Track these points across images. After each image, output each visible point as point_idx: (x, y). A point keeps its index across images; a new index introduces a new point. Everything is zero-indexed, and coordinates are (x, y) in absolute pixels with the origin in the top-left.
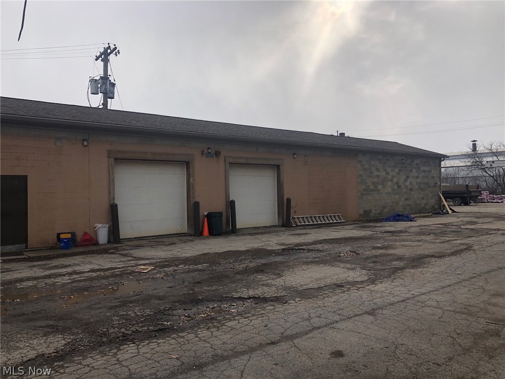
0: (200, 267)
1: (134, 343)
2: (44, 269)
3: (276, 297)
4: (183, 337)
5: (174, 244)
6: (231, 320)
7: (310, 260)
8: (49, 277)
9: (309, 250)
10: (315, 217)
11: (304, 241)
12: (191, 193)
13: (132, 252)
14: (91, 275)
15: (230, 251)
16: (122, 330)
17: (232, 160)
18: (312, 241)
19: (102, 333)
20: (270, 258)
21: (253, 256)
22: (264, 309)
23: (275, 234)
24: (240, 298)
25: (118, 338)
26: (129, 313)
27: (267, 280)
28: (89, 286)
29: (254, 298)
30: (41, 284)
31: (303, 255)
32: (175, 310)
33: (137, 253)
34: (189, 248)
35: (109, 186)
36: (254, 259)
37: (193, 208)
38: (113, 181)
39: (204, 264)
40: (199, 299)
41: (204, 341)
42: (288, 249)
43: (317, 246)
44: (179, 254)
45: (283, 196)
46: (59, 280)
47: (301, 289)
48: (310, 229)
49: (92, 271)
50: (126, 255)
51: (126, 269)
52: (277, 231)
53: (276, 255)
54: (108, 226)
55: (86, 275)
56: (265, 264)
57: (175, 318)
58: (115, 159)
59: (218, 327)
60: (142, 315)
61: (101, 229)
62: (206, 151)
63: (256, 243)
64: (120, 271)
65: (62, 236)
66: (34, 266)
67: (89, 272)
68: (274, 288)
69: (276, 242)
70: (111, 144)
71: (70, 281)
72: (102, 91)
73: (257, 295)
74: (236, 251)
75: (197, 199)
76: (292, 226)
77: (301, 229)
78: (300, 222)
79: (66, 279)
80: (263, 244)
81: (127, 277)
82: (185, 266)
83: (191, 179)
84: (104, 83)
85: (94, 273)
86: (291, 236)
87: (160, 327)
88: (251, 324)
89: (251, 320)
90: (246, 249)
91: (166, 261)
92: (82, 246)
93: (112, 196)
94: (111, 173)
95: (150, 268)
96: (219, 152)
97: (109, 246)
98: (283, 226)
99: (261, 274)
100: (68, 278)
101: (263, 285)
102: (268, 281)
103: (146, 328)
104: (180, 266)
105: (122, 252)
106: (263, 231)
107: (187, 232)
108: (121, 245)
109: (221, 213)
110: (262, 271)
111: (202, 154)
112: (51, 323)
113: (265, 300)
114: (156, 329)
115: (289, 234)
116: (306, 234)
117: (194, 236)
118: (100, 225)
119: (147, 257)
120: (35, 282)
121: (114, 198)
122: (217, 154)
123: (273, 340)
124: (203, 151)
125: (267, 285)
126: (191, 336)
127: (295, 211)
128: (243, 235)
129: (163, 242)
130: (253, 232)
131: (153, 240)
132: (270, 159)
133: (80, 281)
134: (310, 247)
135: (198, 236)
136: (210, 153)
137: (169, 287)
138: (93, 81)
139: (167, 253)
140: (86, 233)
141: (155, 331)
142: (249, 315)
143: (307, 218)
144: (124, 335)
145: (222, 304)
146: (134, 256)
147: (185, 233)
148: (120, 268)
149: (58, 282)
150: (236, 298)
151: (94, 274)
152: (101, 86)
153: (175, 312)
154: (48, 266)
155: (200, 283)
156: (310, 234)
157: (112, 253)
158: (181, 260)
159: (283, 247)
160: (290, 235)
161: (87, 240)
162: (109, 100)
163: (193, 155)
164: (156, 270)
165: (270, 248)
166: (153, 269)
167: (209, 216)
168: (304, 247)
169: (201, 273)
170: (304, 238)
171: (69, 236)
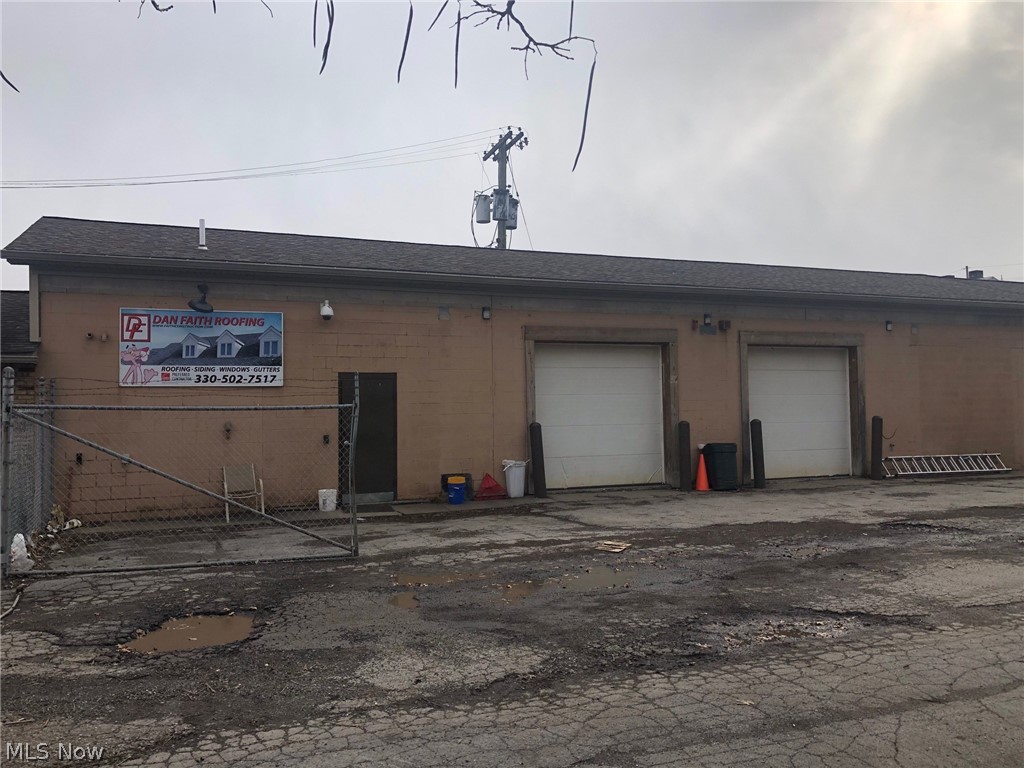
0: (718, 549)
1: (658, 673)
2: (438, 535)
3: (906, 615)
4: (746, 672)
5: (646, 503)
6: (827, 652)
7: (954, 548)
8: (454, 549)
9: (943, 529)
10: (937, 459)
11: (925, 509)
12: (672, 406)
13: (576, 514)
14: (523, 551)
15: (767, 522)
16: (627, 648)
17: (753, 339)
18: (943, 510)
19: (594, 651)
20: (860, 541)
21: (821, 535)
22: (888, 636)
23: (851, 492)
24: (828, 613)
25: (626, 661)
26: (625, 621)
27: (872, 583)
28: (528, 570)
29: (858, 615)
30: (449, 560)
31: (932, 537)
32: (707, 624)
33: (587, 515)
34: (683, 513)
35: (526, 391)
36: (824, 540)
37: (677, 436)
38: (532, 382)
39: (725, 543)
40: (746, 609)
41: (791, 682)
42: (895, 525)
43: (959, 520)
44: (665, 522)
45: (863, 413)
46: (472, 555)
47: (956, 606)
48: (931, 483)
49: (521, 543)
50: (566, 520)
51: (579, 544)
52: (856, 488)
53: (870, 536)
54: (524, 463)
55: (514, 550)
56: (856, 552)
57: (712, 637)
58: (536, 342)
59: (807, 661)
60: (649, 627)
61: (514, 469)
62: (701, 323)
63: (819, 508)
64: (571, 548)
65: (451, 480)
66: (420, 530)
67: (516, 545)
68: (894, 600)
69: (861, 508)
70: (529, 316)
71: (493, 559)
72: (498, 216)
73: (863, 608)
74: (780, 523)
75: (684, 417)
76: (884, 477)
77: (908, 484)
78: (903, 470)
79: (483, 556)
80: (834, 512)
81: (586, 558)
82: (688, 546)
83: (672, 378)
84: (501, 202)
85: (526, 548)
86: (891, 499)
87: (691, 651)
88: (873, 661)
89: (871, 656)
90: (800, 520)
91: (648, 535)
92: (483, 498)
93: (530, 410)
94: (529, 368)
95: (624, 545)
96: (728, 324)
97: (529, 501)
98: (864, 476)
99: (853, 570)
100: (487, 554)
101: (869, 592)
102: (875, 585)
103: (668, 650)
104: (678, 546)
105: (556, 514)
106: (822, 486)
107: (664, 482)
108: (550, 501)
109: (733, 446)
110: (854, 565)
111: (694, 328)
112: (499, 625)
113: (884, 620)
114: (687, 653)
115: (884, 493)
116: (926, 494)
117: (681, 489)
118: (511, 463)
119: (607, 525)
120: (437, 557)
121: (533, 414)
122: (724, 326)
123: (934, 695)
124: (695, 322)
125: (876, 592)
126: (761, 672)
127: (891, 446)
128: (781, 491)
129: (623, 498)
130: (801, 486)
131: (603, 494)
132: (834, 334)
133: (510, 560)
134: (945, 523)
135: (689, 491)
136: (709, 324)
137: (674, 583)
138: (481, 199)
139: (640, 519)
140: (488, 476)
141: (687, 657)
142: (861, 645)
143: (918, 459)
144: (634, 658)
145: (795, 621)
146: (581, 521)
147: (660, 484)
148: (567, 542)
149: (473, 560)
150: (820, 611)
151: (529, 551)
152: (495, 207)
153: (708, 628)
154: (443, 532)
155: (732, 578)
156: (934, 494)
157: (539, 514)
158: (674, 534)
159: (882, 520)
160: (888, 495)
161: (490, 488)
162: (508, 232)
163: (676, 330)
164: (635, 549)
165: (853, 521)
166: (630, 548)
167: (710, 451)
168: (930, 522)
169: (726, 560)
170: (924, 503)
171: (462, 480)
